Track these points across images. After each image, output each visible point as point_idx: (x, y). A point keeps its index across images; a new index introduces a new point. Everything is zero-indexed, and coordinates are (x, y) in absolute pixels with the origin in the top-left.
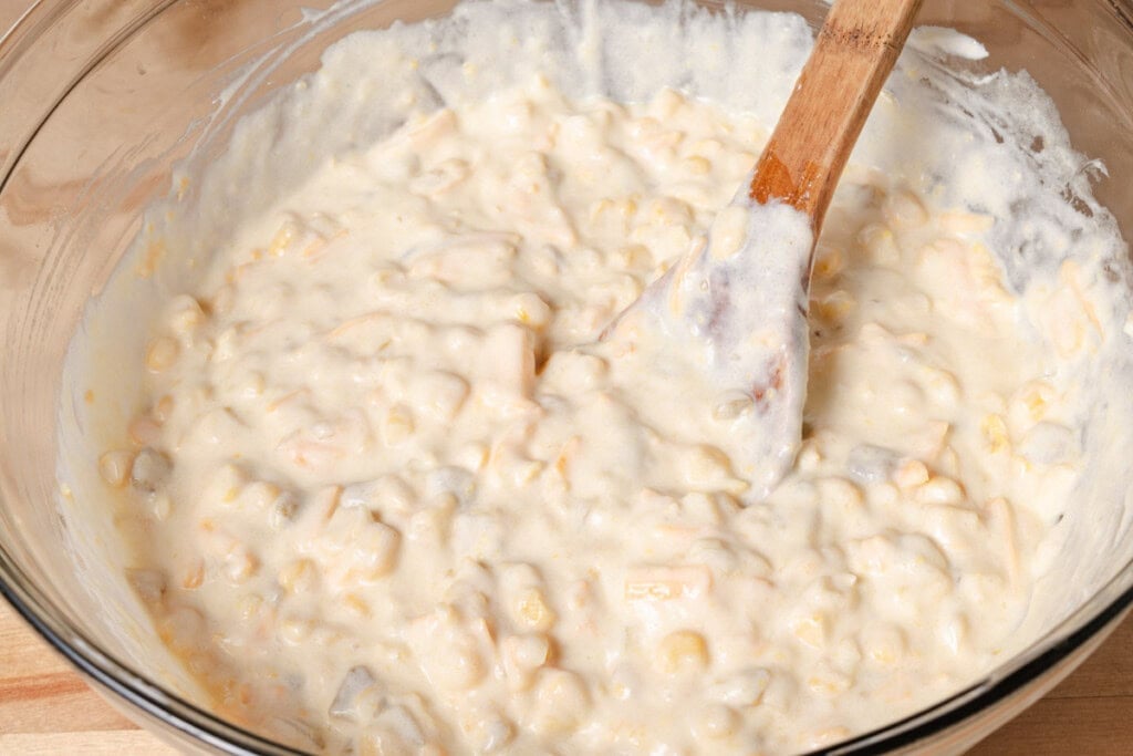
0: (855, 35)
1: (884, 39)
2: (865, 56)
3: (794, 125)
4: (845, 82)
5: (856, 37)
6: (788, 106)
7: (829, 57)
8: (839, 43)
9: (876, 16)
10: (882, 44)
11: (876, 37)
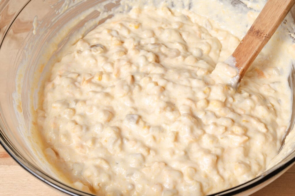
0: (258, 32)
1: (265, 35)
2: (259, 39)
3: (237, 54)
4: (253, 45)
5: (258, 33)
6: (237, 48)
7: (250, 37)
8: (253, 33)
9: (264, 28)
10: (264, 37)
11: (263, 35)
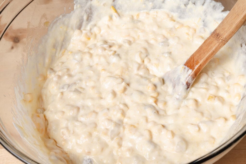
0: (218, 35)
2: (217, 41)
4: (211, 45)
7: (212, 38)
9: (223, 32)
10: (221, 40)
11: (221, 37)
